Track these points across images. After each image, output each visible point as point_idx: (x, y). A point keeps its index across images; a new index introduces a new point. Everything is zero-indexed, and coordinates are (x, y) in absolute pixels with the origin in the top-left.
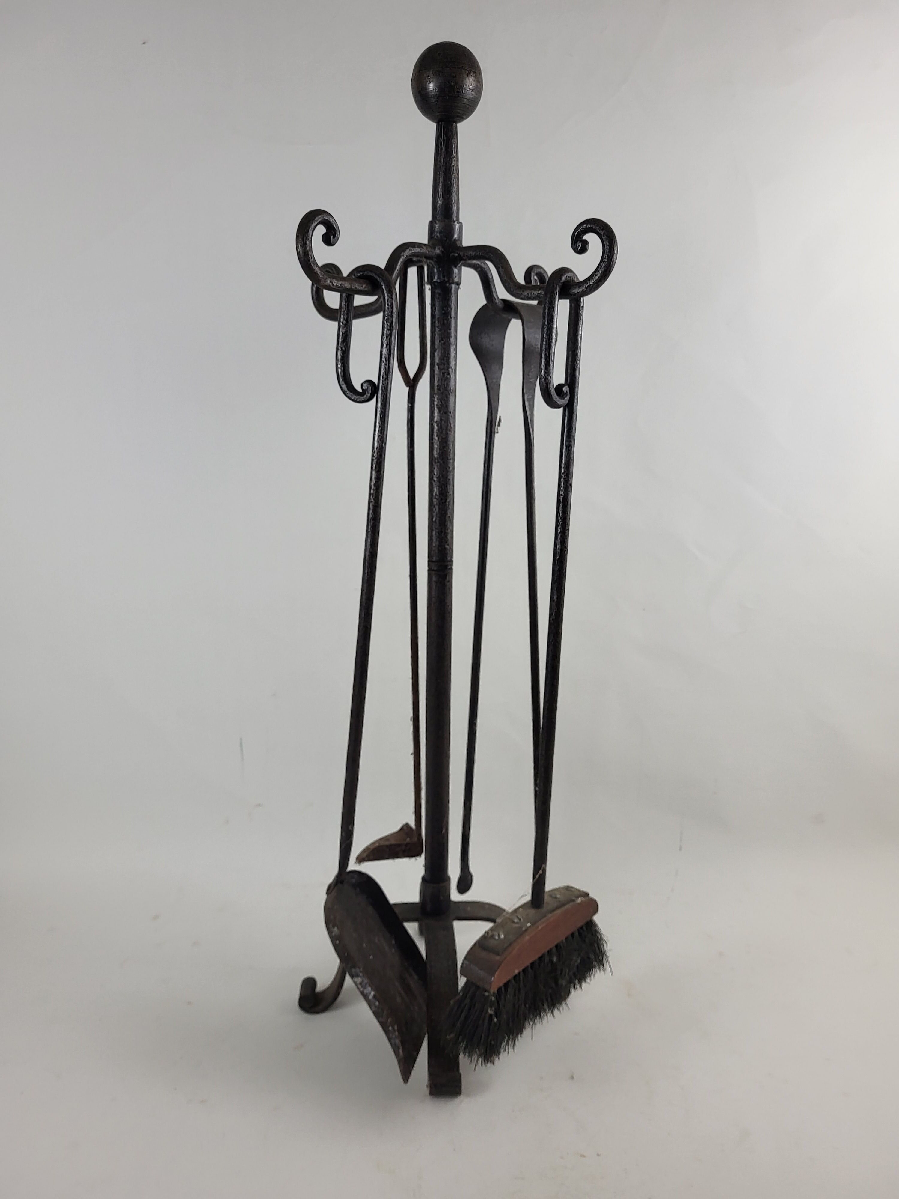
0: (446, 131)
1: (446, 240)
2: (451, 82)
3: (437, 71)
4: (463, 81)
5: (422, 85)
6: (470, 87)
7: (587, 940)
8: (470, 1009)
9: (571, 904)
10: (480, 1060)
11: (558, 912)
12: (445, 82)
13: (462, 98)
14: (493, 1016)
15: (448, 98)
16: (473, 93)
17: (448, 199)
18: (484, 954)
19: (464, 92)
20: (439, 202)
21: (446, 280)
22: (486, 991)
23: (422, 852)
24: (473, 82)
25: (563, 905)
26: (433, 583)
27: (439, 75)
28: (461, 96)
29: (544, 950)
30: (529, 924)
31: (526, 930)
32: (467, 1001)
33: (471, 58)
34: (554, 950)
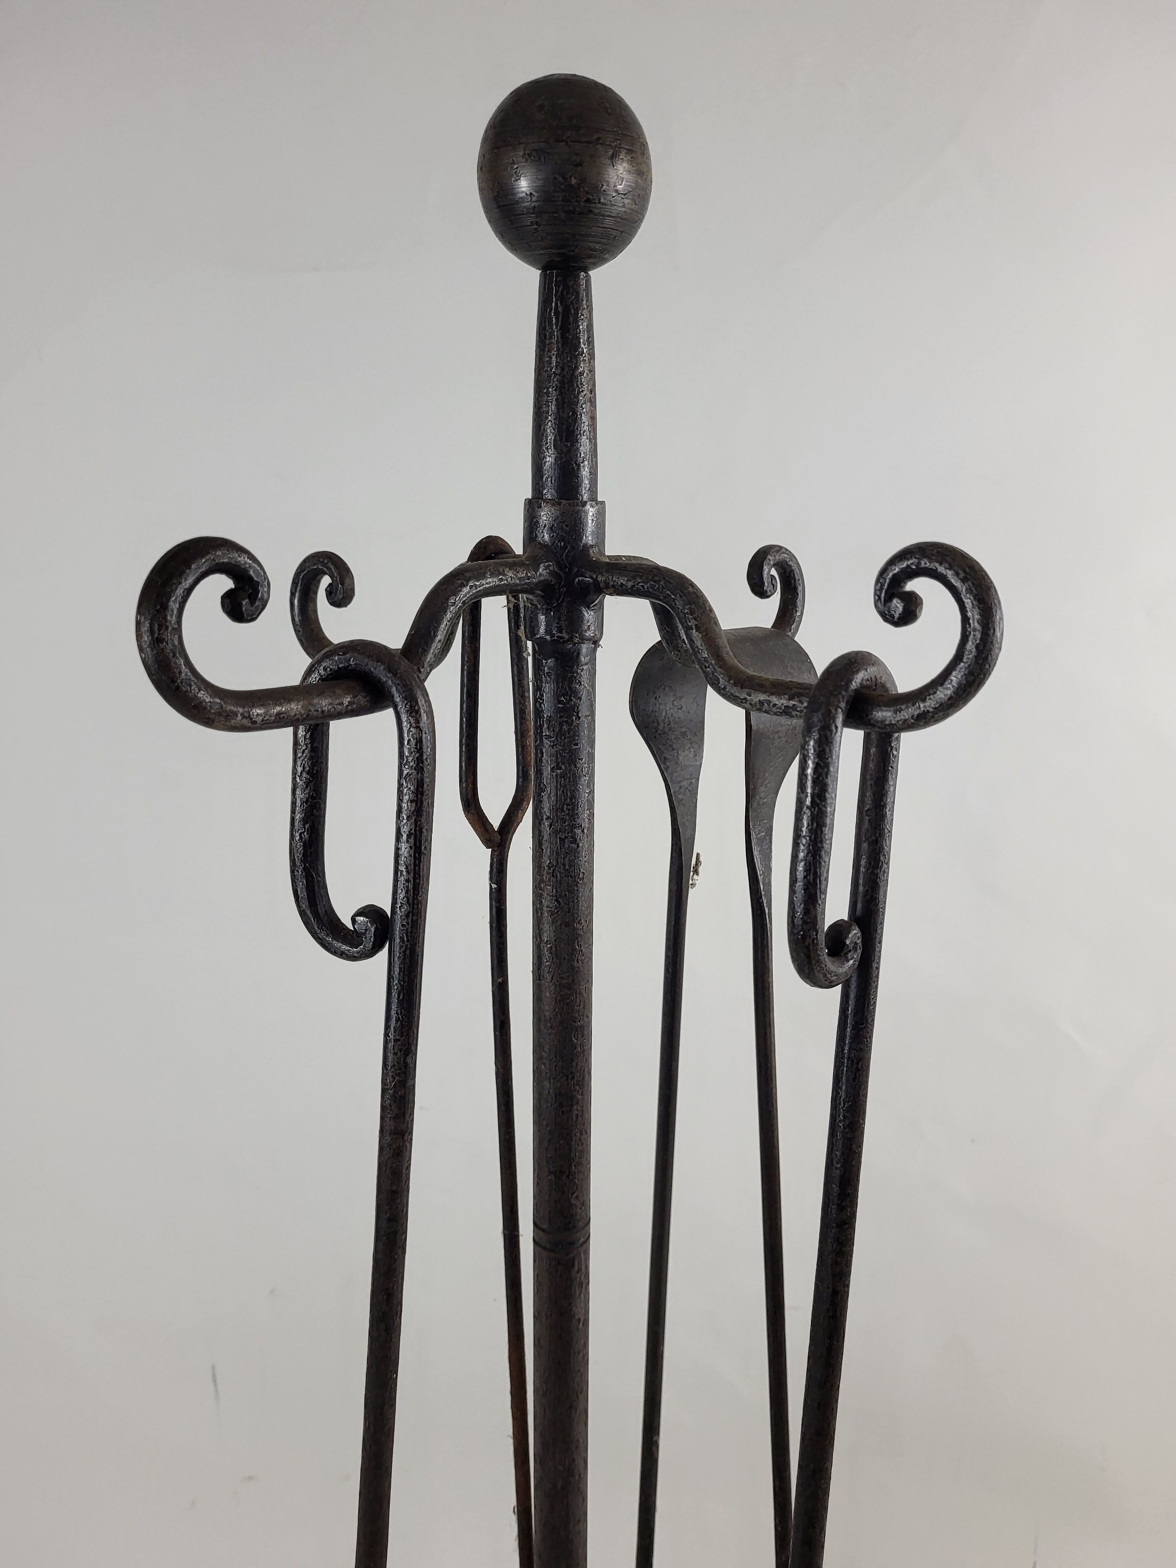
0: (562, 291)
1: (565, 547)
2: (571, 177)
3: (535, 150)
4: (599, 174)
5: (498, 183)
6: (619, 187)
12: (555, 178)
13: (599, 214)
15: (563, 215)
16: (626, 201)
17: (569, 451)
19: (602, 200)
20: (548, 459)
21: (566, 636)
24: (625, 175)
27: (540, 158)
28: (596, 211)
33: (622, 116)
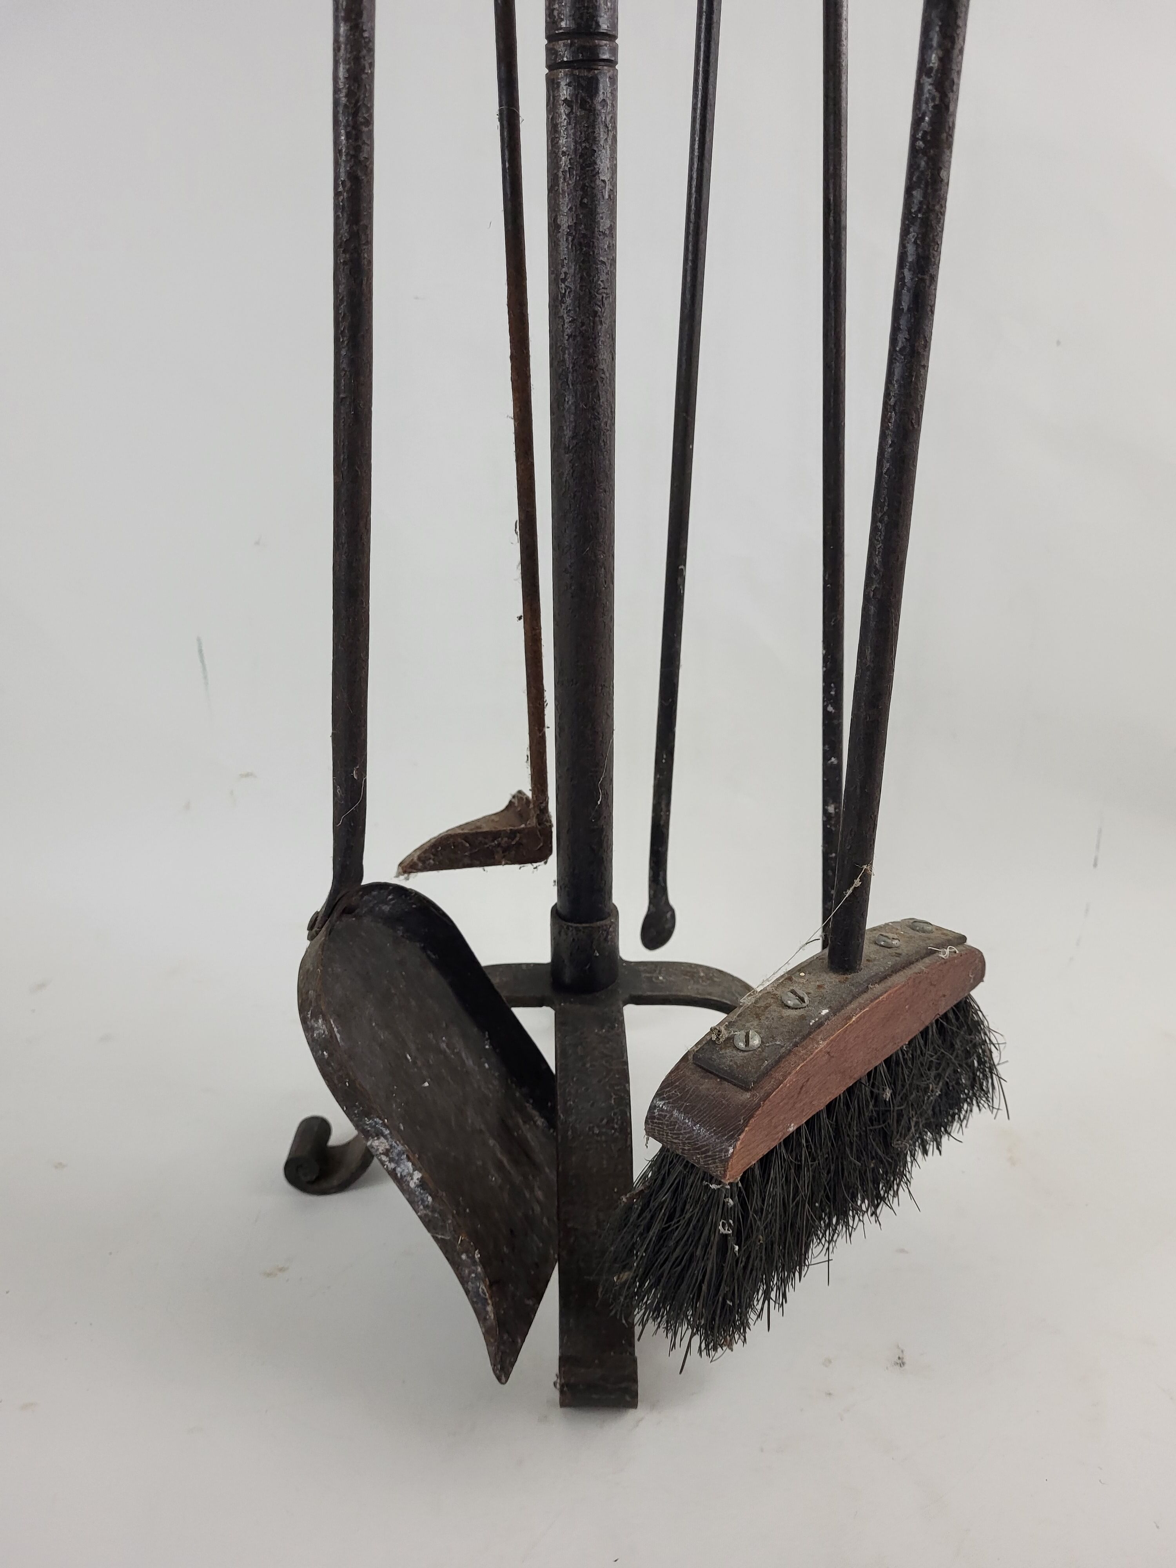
7: (958, 1044)
8: (671, 1218)
9: (927, 960)
10: (696, 1339)
11: (899, 979)
14: (731, 1241)
18: (707, 1086)
22: (711, 1179)
23: (550, 852)
25: (909, 964)
26: (563, 110)
29: (860, 1072)
30: (825, 1012)
31: (819, 1025)
32: (664, 1197)
34: (883, 1069)
